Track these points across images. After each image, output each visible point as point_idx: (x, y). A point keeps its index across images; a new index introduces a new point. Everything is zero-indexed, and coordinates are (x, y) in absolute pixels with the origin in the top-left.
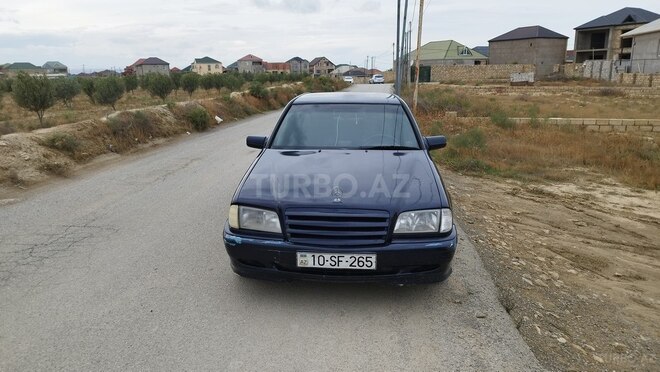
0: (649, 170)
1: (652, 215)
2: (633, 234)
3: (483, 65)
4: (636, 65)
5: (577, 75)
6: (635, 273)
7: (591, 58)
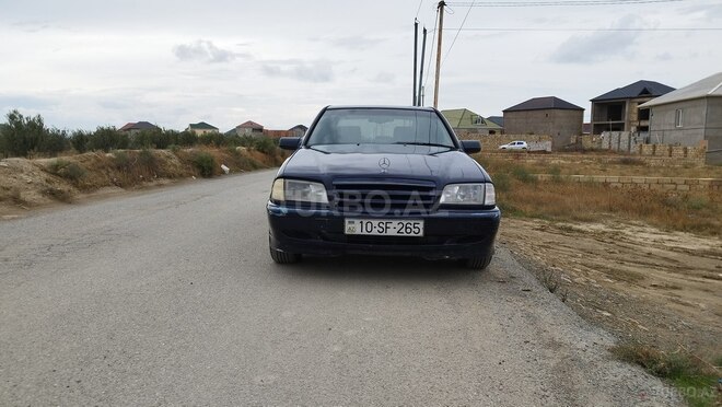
0: (676, 214)
1: (683, 246)
2: (665, 259)
3: (498, 135)
4: (655, 136)
5: (595, 146)
6: (671, 285)
7: (608, 130)
